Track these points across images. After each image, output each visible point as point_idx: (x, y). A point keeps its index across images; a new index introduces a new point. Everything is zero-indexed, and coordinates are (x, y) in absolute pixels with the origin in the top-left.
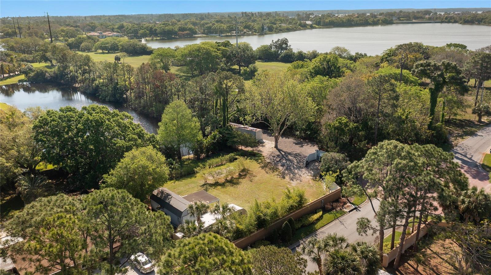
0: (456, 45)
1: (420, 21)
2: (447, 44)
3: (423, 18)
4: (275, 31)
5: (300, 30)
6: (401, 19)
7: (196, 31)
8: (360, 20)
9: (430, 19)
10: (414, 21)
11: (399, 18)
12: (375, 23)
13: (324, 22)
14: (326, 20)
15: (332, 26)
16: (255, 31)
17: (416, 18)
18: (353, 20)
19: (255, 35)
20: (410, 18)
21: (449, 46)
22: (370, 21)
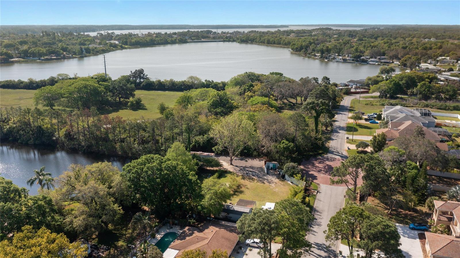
0: (277, 74)
1: (207, 40)
2: (270, 73)
3: (209, 37)
4: (93, 53)
5: (113, 51)
6: (193, 38)
7: (13, 56)
8: (161, 40)
9: (214, 38)
10: (203, 40)
11: (190, 38)
12: (173, 42)
13: (131, 42)
14: (132, 41)
15: (139, 46)
16: (75, 53)
17: (204, 37)
18: (155, 40)
19: (76, 58)
20: (199, 37)
21: (272, 74)
22: (169, 39)
